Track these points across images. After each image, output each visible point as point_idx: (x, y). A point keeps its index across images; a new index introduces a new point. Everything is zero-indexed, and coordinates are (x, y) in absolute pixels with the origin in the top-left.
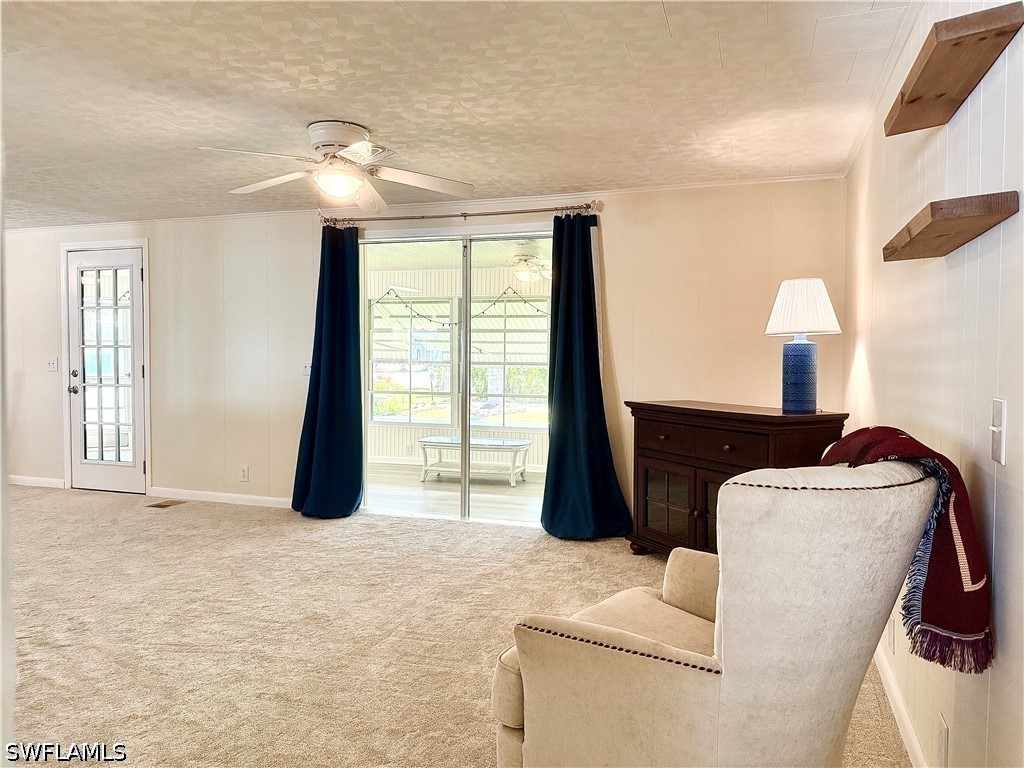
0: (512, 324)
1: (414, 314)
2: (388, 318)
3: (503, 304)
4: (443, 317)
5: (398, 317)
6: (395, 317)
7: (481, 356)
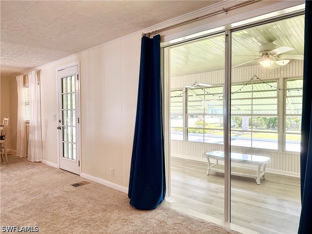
0: (256, 95)
1: (206, 93)
2: (196, 96)
3: (251, 85)
4: (220, 94)
5: (200, 95)
6: (199, 95)
7: (239, 111)
